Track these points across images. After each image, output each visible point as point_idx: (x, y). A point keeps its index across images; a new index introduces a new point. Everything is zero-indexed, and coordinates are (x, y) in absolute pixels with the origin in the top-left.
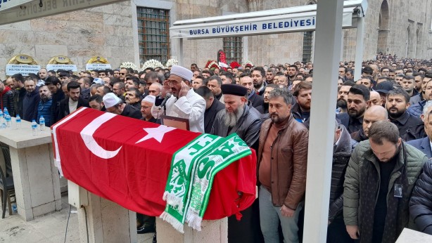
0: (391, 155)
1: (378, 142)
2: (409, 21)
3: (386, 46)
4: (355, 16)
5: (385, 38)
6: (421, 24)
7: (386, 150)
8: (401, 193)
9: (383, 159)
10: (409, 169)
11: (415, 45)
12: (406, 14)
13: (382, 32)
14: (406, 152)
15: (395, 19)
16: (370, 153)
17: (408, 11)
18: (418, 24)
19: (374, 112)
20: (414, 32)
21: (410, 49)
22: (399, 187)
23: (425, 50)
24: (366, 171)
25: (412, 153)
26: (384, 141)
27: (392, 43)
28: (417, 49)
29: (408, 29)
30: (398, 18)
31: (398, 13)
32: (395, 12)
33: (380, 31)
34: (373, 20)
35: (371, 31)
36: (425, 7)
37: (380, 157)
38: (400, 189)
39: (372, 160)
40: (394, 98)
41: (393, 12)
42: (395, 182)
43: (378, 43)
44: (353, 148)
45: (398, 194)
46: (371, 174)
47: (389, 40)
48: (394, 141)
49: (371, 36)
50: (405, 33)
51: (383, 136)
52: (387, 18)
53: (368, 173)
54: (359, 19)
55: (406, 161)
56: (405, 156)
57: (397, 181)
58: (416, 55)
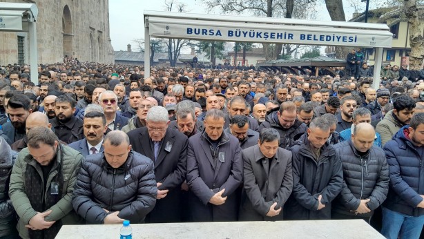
0: (50, 157)
1: (36, 146)
2: (91, 28)
3: (72, 50)
4: (26, 20)
5: (70, 42)
6: (101, 32)
7: (45, 153)
8: (57, 190)
9: (43, 162)
10: (64, 167)
11: (98, 50)
12: (87, 22)
13: (66, 36)
14: (63, 153)
15: (77, 25)
16: (30, 157)
17: (89, 19)
18: (99, 31)
19: (35, 119)
20: (95, 38)
21: (94, 54)
22: (55, 184)
23: (106, 55)
24: (29, 176)
25: (67, 152)
26: (41, 144)
27: (77, 47)
28: (100, 54)
29: (91, 35)
30: (80, 24)
31: (80, 20)
32: (77, 18)
33: (65, 35)
34: (56, 23)
35: (55, 34)
36: (102, 17)
37: (40, 161)
38: (56, 187)
39: (33, 163)
40: (61, 105)
41: (75, 18)
42: (52, 181)
43: (64, 46)
44: (13, 158)
45: (55, 191)
46: (34, 178)
47: (74, 44)
48: (51, 143)
49: (56, 39)
50: (88, 39)
51: (39, 140)
52: (70, 23)
53: (32, 177)
54: (30, 23)
55: (62, 160)
56: (62, 156)
57: (54, 179)
58: (100, 59)
